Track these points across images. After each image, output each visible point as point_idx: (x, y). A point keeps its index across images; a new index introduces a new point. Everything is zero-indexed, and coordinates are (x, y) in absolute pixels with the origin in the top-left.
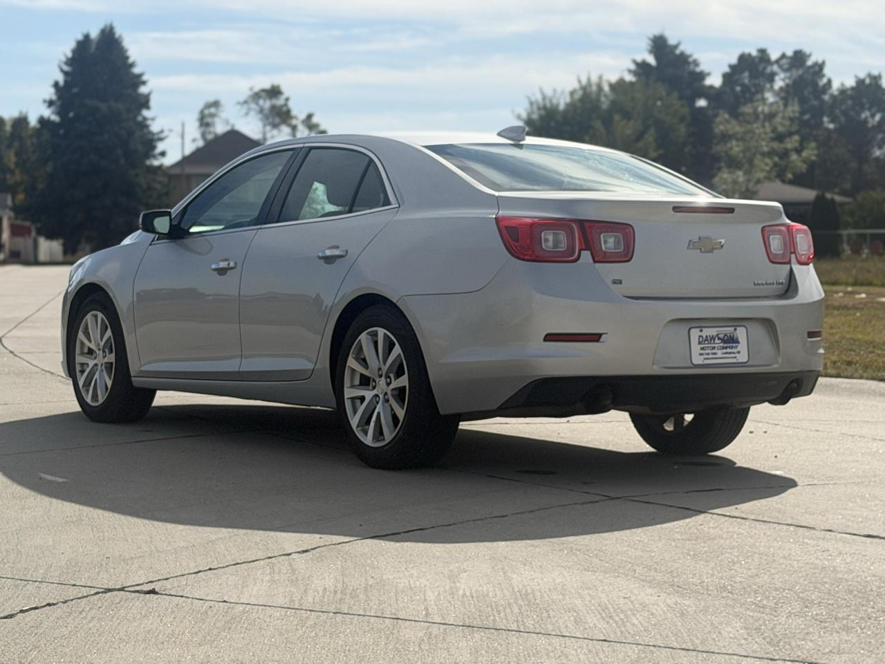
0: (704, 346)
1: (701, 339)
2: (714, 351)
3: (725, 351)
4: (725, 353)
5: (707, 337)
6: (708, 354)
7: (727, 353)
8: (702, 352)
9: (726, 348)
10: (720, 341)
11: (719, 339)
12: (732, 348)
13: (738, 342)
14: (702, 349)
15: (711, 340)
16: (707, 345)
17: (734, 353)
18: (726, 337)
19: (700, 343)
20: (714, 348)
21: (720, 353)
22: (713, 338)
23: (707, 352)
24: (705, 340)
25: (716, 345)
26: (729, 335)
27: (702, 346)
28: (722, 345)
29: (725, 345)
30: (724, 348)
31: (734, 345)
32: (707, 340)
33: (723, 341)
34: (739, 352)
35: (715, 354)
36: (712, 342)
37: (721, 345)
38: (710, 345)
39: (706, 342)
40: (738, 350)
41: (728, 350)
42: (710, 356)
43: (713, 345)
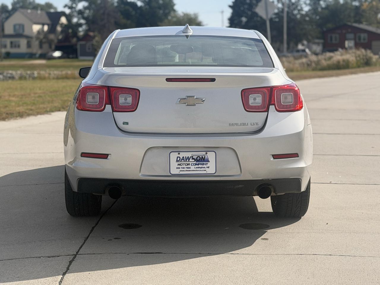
0: (181, 163)
1: (179, 159)
2: (188, 166)
3: (197, 166)
4: (197, 168)
5: (183, 157)
6: (183, 168)
7: (199, 168)
8: (179, 166)
9: (198, 164)
10: (194, 160)
11: (193, 159)
12: (203, 164)
13: (209, 161)
14: (180, 165)
15: (186, 160)
16: (183, 163)
17: (204, 168)
18: (199, 158)
20: (188, 164)
21: (193, 168)
22: (188, 158)
23: (183, 166)
24: (182, 160)
25: (191, 163)
26: (201, 157)
27: (179, 163)
29: (197, 163)
30: (196, 164)
31: (205, 163)
32: (184, 160)
33: (196, 160)
34: (208, 167)
35: (190, 168)
36: (187, 161)
37: (194, 163)
38: (184, 163)
39: (183, 161)
40: (207, 166)
41: (200, 166)
42: (185, 169)
43: (188, 163)
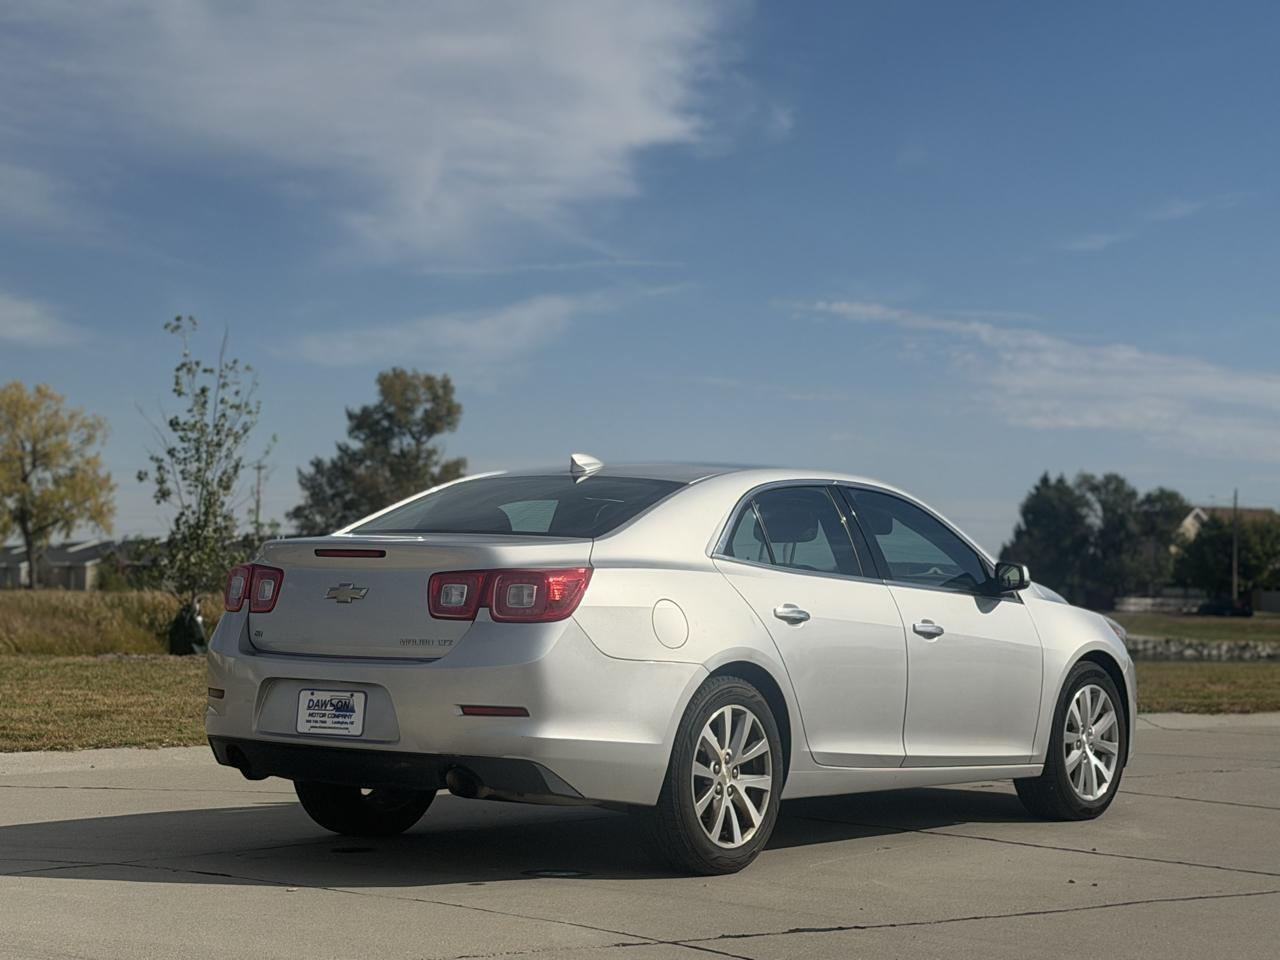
1: (311, 703)
2: (323, 719)
3: (336, 720)
4: (336, 723)
5: (318, 701)
6: (316, 722)
7: (339, 722)
8: (310, 718)
9: (338, 717)
10: (333, 708)
11: (332, 705)
12: (345, 716)
13: (354, 712)
14: (310, 715)
16: (316, 712)
17: (346, 723)
18: (340, 704)
19: (309, 708)
20: (324, 715)
21: (329, 722)
22: (325, 704)
23: (315, 719)
24: (316, 705)
25: (327, 713)
26: (344, 702)
27: (312, 712)
28: (334, 712)
29: (337, 713)
30: (335, 716)
31: (348, 714)
32: (318, 706)
33: (337, 708)
34: (352, 723)
35: (325, 722)
36: (323, 708)
37: (332, 712)
38: (318, 712)
39: (317, 708)
40: (351, 720)
41: (341, 719)
42: (318, 725)
43: (323, 712)
